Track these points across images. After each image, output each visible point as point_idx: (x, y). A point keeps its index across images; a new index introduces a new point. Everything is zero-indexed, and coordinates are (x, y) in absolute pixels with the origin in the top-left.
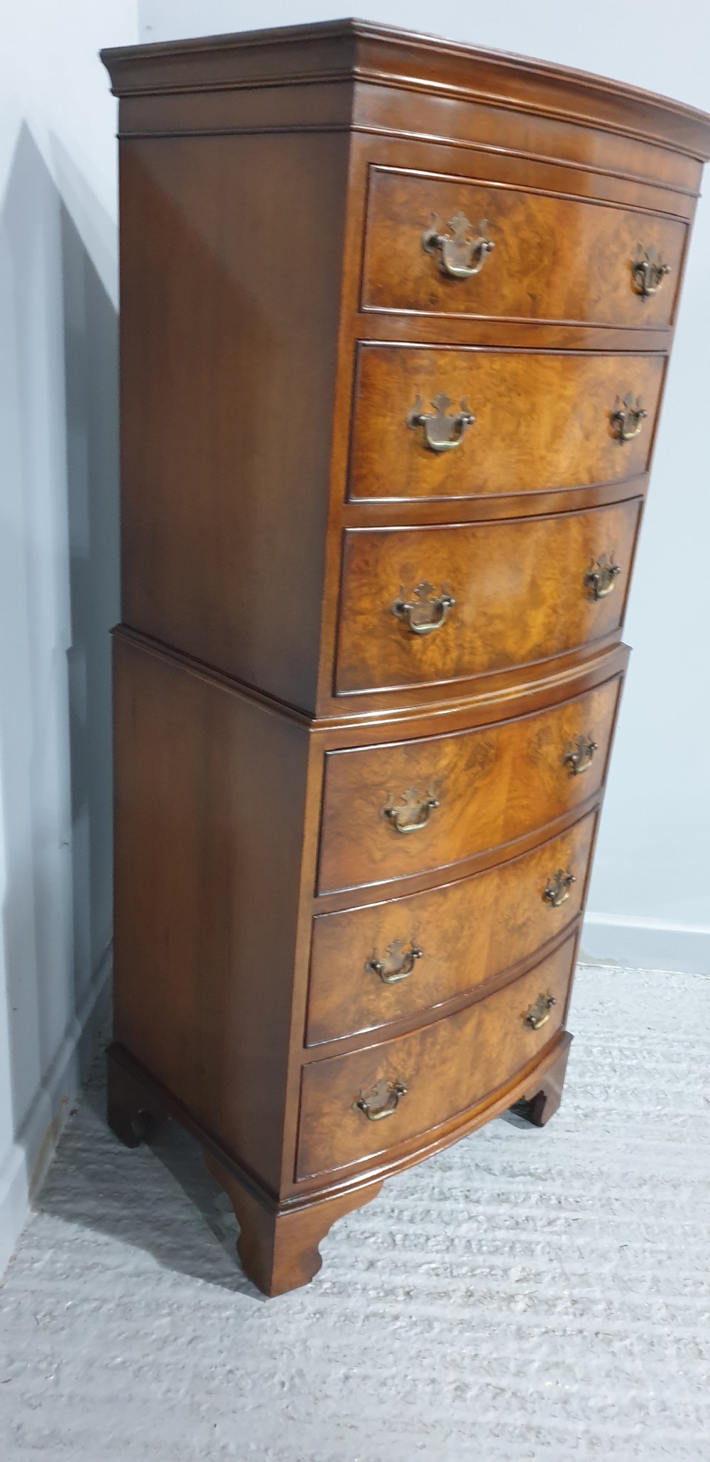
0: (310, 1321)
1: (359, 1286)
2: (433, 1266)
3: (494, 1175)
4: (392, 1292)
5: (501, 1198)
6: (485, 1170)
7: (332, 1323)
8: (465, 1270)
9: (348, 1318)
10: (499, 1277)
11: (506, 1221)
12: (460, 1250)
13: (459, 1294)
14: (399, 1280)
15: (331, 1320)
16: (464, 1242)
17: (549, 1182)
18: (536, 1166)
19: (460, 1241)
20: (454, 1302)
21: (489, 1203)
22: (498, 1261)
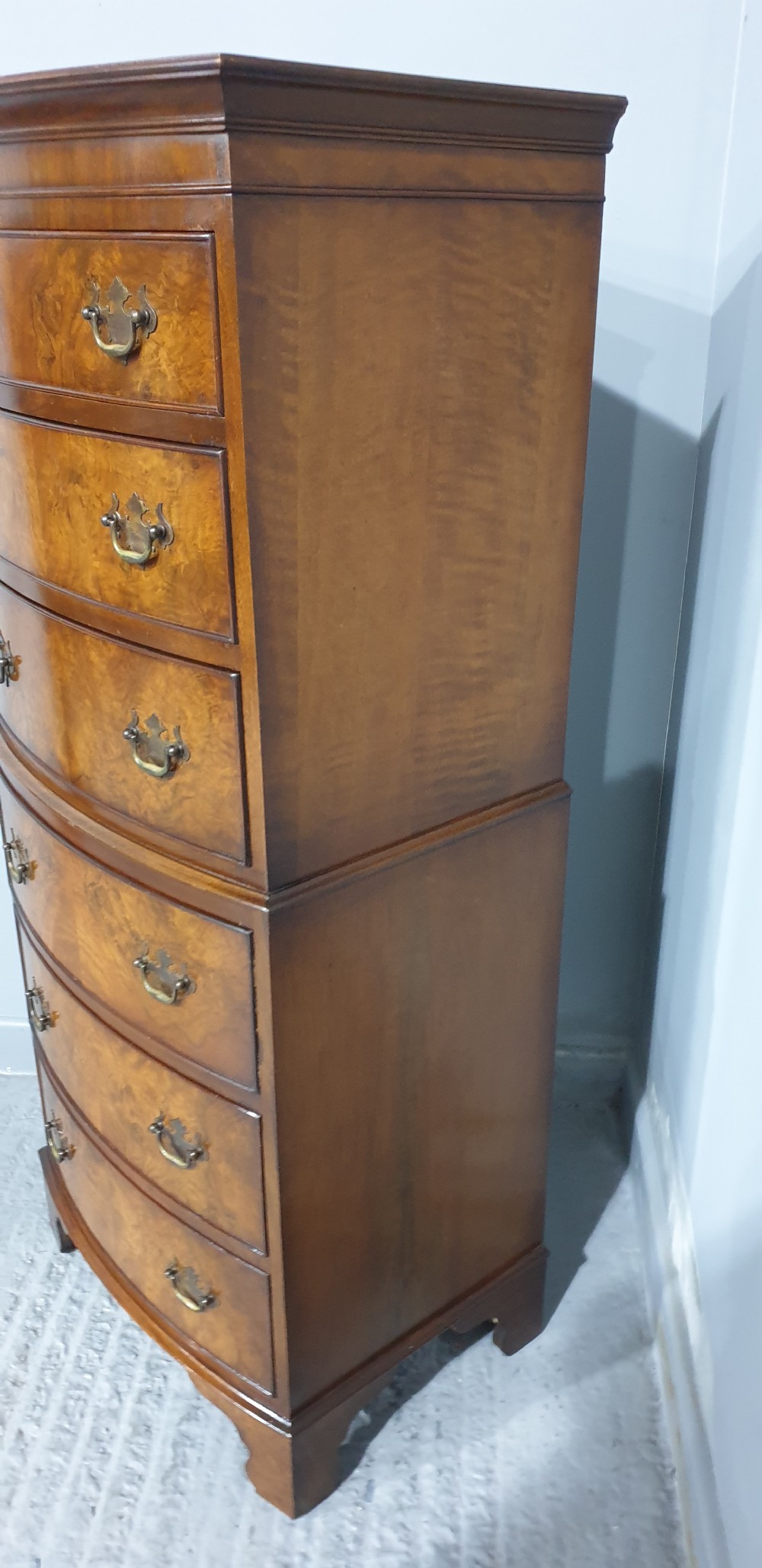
0: (24, 1255)
1: (53, 1292)
2: (62, 1355)
3: (179, 1424)
4: (41, 1317)
5: (143, 1428)
6: (189, 1414)
7: (17, 1272)
8: (49, 1381)
9: (20, 1283)
10: (29, 1412)
11: (107, 1430)
12: (76, 1379)
13: (21, 1373)
14: (52, 1323)
15: (21, 1270)
16: (87, 1384)
17: (160, 1487)
18: (191, 1477)
19: (89, 1381)
20: (11, 1368)
21: (138, 1413)
22: (52, 1416)
